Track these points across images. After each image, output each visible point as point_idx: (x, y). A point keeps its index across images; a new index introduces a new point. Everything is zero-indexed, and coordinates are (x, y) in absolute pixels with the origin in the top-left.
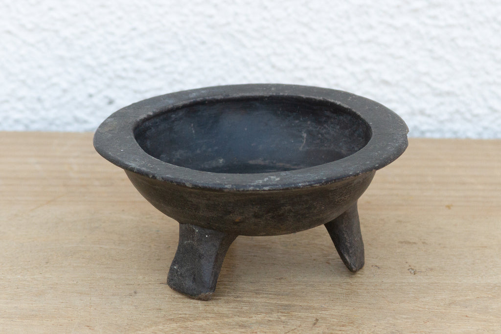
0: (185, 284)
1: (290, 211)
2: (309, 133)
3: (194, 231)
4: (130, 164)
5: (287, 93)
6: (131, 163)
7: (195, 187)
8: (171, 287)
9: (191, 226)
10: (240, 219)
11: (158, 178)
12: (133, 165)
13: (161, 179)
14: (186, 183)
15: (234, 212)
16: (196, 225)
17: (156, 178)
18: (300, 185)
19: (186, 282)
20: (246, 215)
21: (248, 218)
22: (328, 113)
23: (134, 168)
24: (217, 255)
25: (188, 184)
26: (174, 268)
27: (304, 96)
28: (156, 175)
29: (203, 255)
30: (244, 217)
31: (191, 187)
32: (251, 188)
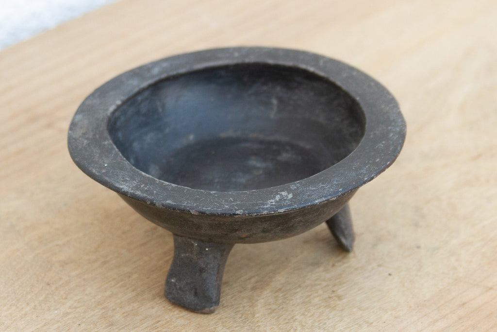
0: (185, 298)
1: (301, 221)
2: (280, 99)
3: (192, 245)
4: (121, 187)
5: (251, 59)
6: (122, 185)
7: (202, 214)
8: (170, 301)
9: (189, 240)
10: (246, 235)
11: (157, 204)
12: (125, 187)
13: (161, 206)
14: (191, 211)
15: (241, 230)
16: (195, 239)
17: (155, 205)
18: (317, 202)
19: (187, 297)
20: (254, 231)
21: (256, 234)
22: (299, 79)
23: (127, 192)
24: (219, 267)
25: (193, 212)
26: (172, 282)
27: (271, 61)
28: (155, 201)
29: (203, 269)
30: (251, 233)
31: (197, 214)
32: (265, 212)
